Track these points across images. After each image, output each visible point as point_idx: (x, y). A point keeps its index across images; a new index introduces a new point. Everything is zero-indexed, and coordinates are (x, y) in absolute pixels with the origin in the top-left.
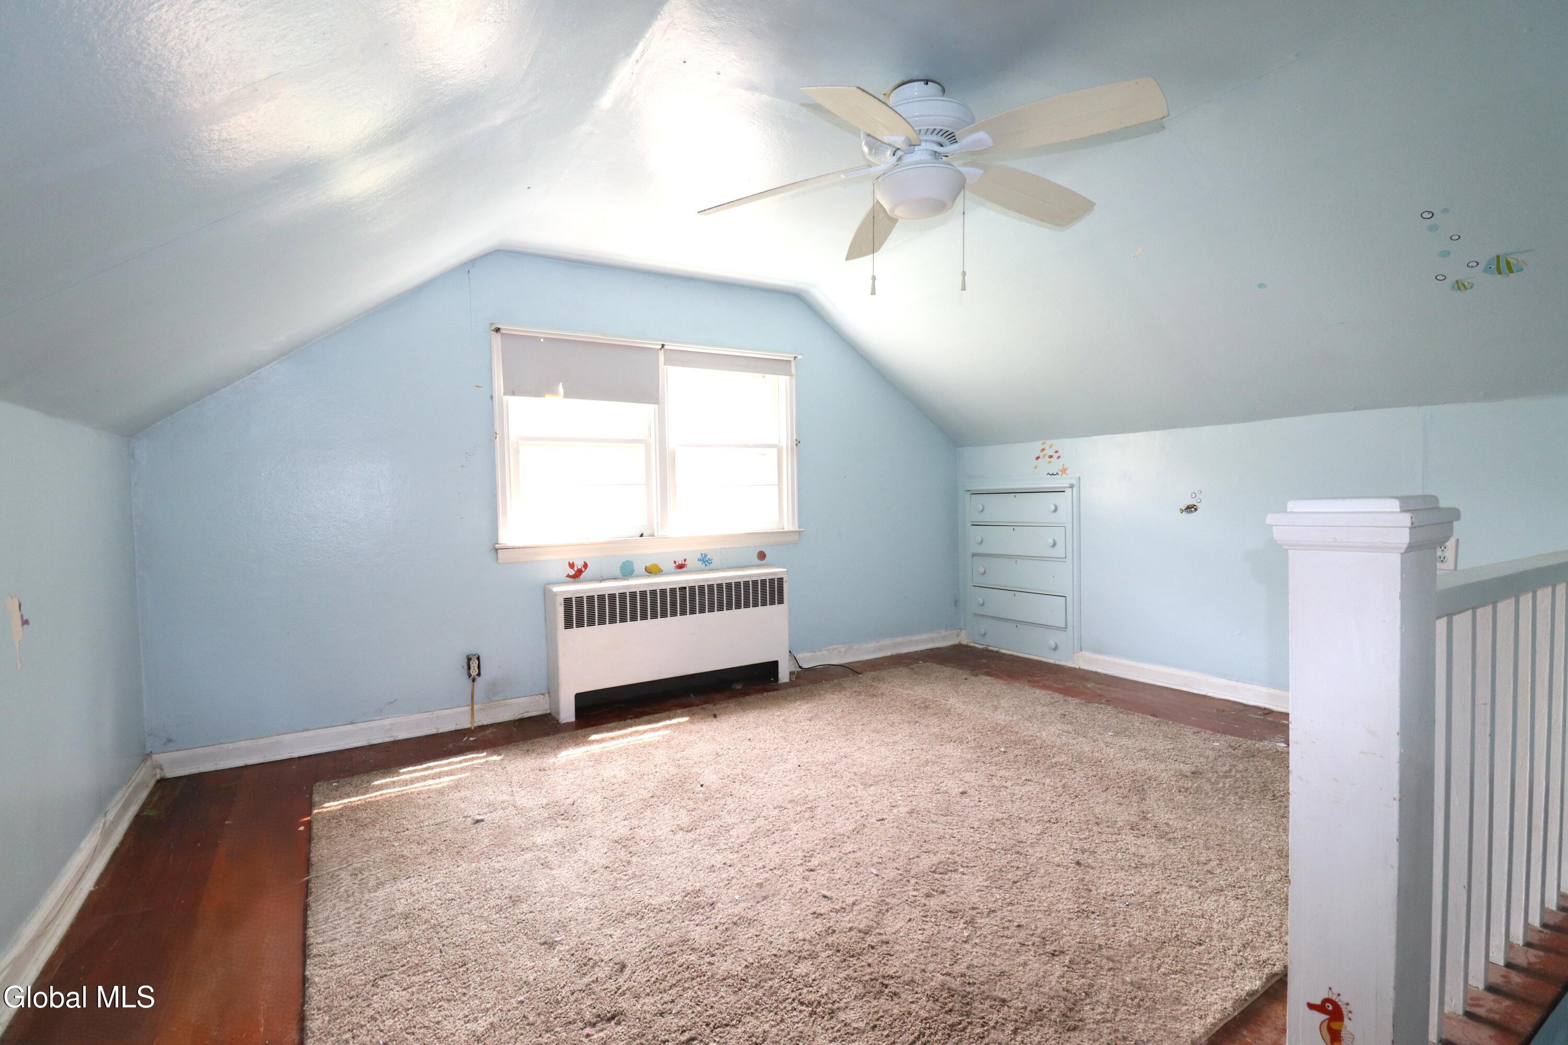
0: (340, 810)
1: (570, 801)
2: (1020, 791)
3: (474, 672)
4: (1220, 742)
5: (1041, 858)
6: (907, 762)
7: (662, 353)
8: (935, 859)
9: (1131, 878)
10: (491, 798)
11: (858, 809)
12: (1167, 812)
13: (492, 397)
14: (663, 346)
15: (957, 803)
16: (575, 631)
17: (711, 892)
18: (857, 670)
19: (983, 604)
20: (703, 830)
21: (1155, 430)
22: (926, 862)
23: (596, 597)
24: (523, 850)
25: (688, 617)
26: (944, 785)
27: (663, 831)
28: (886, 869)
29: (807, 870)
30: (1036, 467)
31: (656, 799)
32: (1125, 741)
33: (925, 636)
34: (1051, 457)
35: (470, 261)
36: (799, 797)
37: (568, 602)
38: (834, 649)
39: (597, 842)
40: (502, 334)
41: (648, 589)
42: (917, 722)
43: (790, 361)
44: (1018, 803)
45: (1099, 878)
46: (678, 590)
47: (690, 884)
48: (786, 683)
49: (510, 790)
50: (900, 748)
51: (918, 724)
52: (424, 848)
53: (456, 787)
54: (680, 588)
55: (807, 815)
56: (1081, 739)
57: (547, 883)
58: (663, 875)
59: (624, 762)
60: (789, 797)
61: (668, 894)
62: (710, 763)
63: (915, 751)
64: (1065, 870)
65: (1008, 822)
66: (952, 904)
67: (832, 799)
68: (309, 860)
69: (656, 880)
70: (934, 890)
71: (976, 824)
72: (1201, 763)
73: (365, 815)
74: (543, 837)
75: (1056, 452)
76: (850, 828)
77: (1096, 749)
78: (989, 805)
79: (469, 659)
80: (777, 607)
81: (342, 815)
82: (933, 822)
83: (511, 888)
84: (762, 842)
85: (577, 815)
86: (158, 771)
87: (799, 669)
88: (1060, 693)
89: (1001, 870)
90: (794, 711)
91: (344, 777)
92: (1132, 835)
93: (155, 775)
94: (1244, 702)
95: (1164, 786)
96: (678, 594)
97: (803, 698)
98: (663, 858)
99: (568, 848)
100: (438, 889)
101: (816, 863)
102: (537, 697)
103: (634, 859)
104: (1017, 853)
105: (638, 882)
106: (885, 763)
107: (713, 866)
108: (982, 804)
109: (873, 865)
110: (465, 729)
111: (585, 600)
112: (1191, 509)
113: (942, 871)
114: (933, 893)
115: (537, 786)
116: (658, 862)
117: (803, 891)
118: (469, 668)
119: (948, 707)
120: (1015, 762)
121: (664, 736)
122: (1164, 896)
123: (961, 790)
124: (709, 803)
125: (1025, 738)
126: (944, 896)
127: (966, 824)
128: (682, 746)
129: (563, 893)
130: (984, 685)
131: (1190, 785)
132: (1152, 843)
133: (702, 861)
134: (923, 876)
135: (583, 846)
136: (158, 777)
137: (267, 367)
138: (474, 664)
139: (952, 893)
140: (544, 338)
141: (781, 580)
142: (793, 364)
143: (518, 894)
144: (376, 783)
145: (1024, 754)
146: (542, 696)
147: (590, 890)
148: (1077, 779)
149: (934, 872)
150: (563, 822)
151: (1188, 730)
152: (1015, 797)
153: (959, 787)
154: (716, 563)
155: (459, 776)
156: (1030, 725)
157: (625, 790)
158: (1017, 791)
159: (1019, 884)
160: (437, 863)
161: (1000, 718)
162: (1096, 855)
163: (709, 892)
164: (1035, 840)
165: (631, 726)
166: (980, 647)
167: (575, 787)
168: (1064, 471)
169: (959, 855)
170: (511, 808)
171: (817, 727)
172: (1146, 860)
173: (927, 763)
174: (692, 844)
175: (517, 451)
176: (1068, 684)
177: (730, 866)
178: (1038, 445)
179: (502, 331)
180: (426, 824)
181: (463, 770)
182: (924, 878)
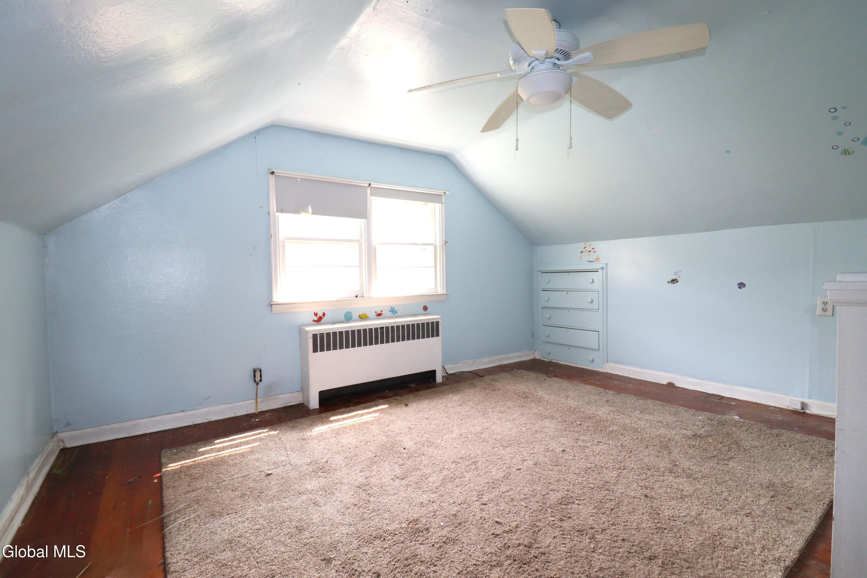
0: (180, 468)
1: (325, 460)
2: (597, 449)
3: (258, 379)
4: (702, 417)
5: (623, 493)
6: (525, 431)
7: (369, 189)
8: (559, 495)
9: (680, 504)
10: (275, 458)
11: (503, 463)
12: (687, 461)
13: (269, 213)
14: (370, 184)
15: (562, 457)
16: (319, 353)
17: (425, 520)
18: (481, 375)
19: (549, 336)
20: (411, 478)
21: (653, 236)
22: (554, 497)
23: (331, 333)
24: (300, 494)
25: (385, 345)
26: (550, 446)
27: (386, 480)
28: (530, 502)
29: (482, 504)
30: (581, 258)
31: (378, 458)
32: (647, 416)
33: (515, 354)
34: (590, 251)
35: (256, 131)
36: (465, 455)
37: (315, 336)
38: (466, 362)
39: (346, 488)
40: (276, 176)
41: (362, 328)
42: (523, 406)
43: (442, 195)
44: (597, 457)
45: (662, 505)
46: (379, 329)
47: (410, 515)
48: (440, 383)
49: (286, 453)
50: (518, 422)
51: (524, 408)
52: (236, 493)
53: (252, 451)
54: (380, 328)
55: (473, 467)
56: (622, 416)
57: (319, 516)
58: (392, 510)
59: (353, 434)
60: (460, 456)
61: (398, 522)
62: (406, 434)
63: (527, 424)
64: (639, 500)
65: (596, 470)
66: (578, 525)
67: (486, 456)
68: (162, 503)
69: (388, 513)
70: (564, 516)
71: (577, 471)
72: (696, 429)
73: (196, 472)
74: (311, 484)
75: (593, 249)
76: (502, 476)
77: (633, 422)
78: (581, 458)
79: (255, 371)
80: (435, 338)
81: (181, 472)
82: (550, 470)
83: (296, 520)
84: (450, 486)
85: (331, 469)
86: (61, 444)
87: (446, 375)
88: (602, 388)
89: (601, 502)
90: (450, 400)
91: (180, 446)
92: (671, 476)
93: (59, 446)
94: (707, 391)
95: (680, 444)
96: (379, 331)
97: (453, 392)
98: (390, 498)
99: (329, 492)
100: (249, 522)
101: (486, 499)
102: (295, 394)
103: (372, 499)
104: (607, 490)
105: (377, 515)
106: (512, 432)
107: (422, 503)
108: (576, 458)
109: (522, 500)
110: (252, 414)
111: (325, 335)
112: (674, 281)
113: (566, 503)
114: (564, 518)
115: (303, 450)
116: (387, 501)
117: (483, 519)
118: (255, 376)
119: (539, 397)
120: (588, 430)
121: (375, 417)
122: (704, 516)
123: (561, 449)
124: (411, 460)
125: (590, 415)
126: (571, 520)
127: (570, 471)
128: (387, 423)
129: (330, 524)
130: (556, 383)
131: (694, 443)
132: (685, 481)
133: (415, 499)
134: (555, 507)
135: (338, 490)
136: (61, 447)
137: (132, 192)
138: (258, 374)
139: (575, 518)
140: (300, 178)
141: (437, 323)
142: (443, 196)
143: (302, 524)
144: (201, 450)
145: (591, 425)
146: (298, 393)
147: (347, 521)
148: (627, 440)
149: (561, 504)
150: (322, 474)
151: (682, 409)
152: (595, 453)
153: (560, 447)
154: (399, 313)
155: (253, 445)
156: (590, 407)
157: (357, 452)
158: (595, 449)
159: (614, 511)
160: (246, 504)
161: (571, 403)
162: (654, 490)
163: (424, 521)
164: (615, 481)
165: (354, 411)
166: (547, 360)
167: (326, 450)
168: (598, 259)
169: (572, 492)
170: (288, 465)
171: (466, 410)
172: (685, 493)
173: (536, 432)
174: (406, 487)
175: (284, 246)
176: (603, 382)
177: (433, 502)
178: (582, 245)
179: (275, 174)
180: (236, 477)
181: (255, 441)
182: (556, 508)
